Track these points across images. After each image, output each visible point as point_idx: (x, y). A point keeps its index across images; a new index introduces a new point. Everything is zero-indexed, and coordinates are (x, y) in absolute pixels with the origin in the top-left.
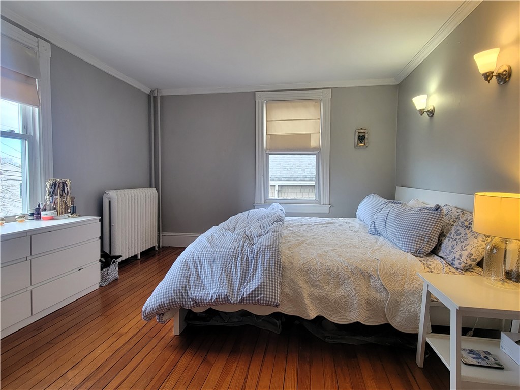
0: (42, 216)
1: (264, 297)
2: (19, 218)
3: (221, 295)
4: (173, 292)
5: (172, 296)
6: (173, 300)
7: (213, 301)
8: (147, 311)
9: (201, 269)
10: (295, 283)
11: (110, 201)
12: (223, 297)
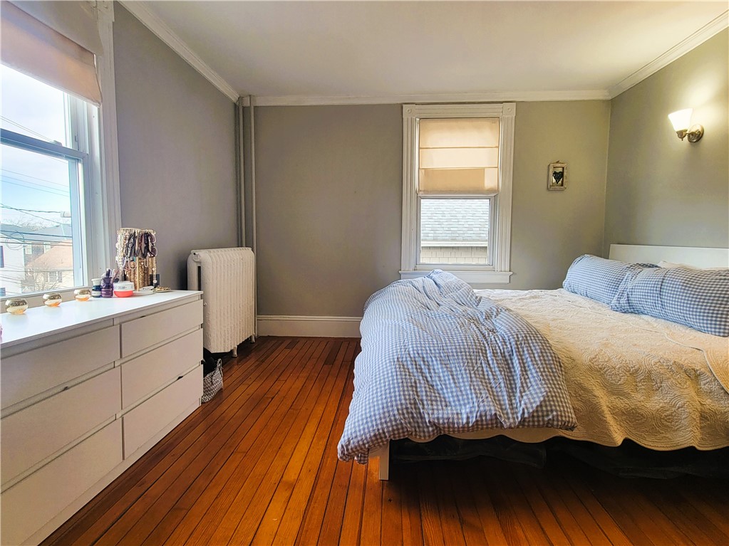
0: (115, 290)
1: (557, 415)
2: (50, 298)
3: (486, 415)
4: (396, 412)
5: (396, 420)
6: (400, 427)
7: (470, 425)
8: (352, 445)
9: (430, 373)
10: (585, 389)
11: (199, 268)
12: (488, 417)
